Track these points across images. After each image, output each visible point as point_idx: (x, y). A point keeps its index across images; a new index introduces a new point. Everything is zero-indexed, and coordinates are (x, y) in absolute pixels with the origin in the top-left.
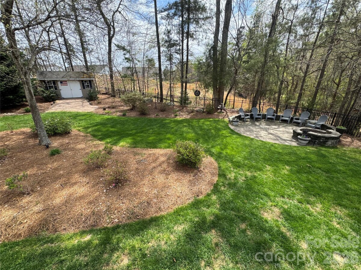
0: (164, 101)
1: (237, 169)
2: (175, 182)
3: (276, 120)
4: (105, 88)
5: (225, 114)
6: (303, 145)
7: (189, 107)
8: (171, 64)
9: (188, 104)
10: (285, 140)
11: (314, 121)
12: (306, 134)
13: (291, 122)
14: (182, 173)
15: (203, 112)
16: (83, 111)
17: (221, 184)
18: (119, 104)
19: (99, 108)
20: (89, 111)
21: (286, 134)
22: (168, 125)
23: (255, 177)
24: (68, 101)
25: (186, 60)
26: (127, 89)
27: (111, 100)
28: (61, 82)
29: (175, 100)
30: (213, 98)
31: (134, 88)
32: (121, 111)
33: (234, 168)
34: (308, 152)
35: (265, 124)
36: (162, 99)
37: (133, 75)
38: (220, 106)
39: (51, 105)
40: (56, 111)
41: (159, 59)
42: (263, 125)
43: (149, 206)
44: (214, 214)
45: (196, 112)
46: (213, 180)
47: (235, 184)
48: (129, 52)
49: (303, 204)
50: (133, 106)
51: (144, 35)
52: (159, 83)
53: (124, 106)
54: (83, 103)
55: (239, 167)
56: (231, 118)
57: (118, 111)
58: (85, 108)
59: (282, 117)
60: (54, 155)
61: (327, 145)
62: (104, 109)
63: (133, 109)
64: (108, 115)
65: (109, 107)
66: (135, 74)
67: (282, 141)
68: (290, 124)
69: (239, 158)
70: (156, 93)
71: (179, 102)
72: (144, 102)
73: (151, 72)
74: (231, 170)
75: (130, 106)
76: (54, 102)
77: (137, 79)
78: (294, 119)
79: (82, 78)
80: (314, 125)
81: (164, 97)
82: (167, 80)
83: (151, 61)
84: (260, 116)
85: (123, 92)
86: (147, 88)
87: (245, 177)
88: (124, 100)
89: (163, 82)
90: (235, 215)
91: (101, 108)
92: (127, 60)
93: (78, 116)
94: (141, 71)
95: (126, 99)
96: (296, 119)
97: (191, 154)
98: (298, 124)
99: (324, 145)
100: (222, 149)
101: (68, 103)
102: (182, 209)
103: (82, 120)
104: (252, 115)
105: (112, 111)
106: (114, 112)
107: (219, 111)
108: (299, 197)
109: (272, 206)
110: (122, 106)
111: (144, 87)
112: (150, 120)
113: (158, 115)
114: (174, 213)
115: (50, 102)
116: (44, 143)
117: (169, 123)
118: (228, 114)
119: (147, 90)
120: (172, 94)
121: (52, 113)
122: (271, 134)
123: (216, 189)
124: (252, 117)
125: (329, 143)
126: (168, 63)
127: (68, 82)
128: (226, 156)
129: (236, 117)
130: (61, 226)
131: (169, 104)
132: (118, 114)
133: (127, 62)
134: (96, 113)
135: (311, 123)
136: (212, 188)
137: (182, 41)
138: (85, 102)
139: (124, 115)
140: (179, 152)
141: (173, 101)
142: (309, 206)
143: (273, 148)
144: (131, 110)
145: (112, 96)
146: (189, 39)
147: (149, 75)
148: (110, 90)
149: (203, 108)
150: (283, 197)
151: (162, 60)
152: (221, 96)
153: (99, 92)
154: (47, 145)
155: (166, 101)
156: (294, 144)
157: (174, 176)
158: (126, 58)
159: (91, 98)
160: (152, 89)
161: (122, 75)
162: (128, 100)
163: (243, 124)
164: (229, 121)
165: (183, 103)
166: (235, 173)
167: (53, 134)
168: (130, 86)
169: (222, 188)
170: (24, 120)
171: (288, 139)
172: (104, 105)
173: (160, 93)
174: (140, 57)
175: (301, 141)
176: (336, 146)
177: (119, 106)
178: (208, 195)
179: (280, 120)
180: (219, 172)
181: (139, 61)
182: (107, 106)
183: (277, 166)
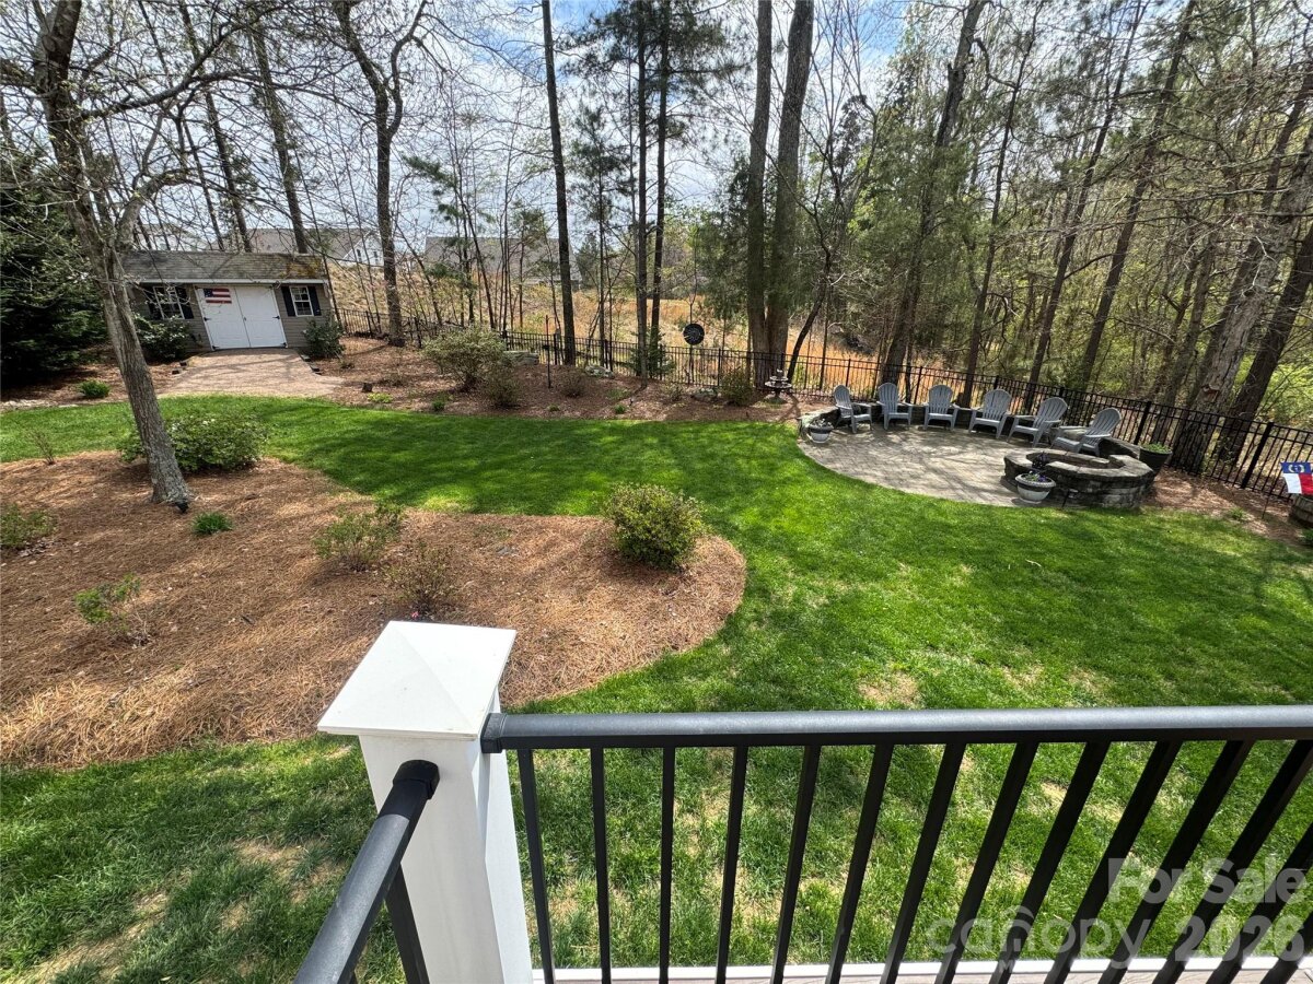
0: (580, 361)
1: (804, 574)
2: (606, 611)
3: (956, 425)
4: (368, 314)
5: (789, 405)
6: (1031, 505)
7: (665, 383)
8: (602, 231)
9: (661, 372)
10: (976, 490)
11: (1078, 430)
12: (1042, 468)
13: (1008, 431)
14: (630, 585)
15: (715, 400)
16: (292, 395)
17: (749, 615)
18: (420, 371)
19: (347, 385)
20: (310, 396)
21: (984, 472)
22: (591, 443)
23: (858, 596)
24: (234, 360)
25: (655, 218)
26: (445, 319)
27: (387, 356)
28: (208, 292)
29: (618, 357)
30: (749, 353)
31: (472, 316)
32: (428, 396)
33: (796, 572)
34: (1042, 525)
35: (919, 439)
36: (571, 355)
37: (467, 269)
38: (773, 378)
39: (174, 373)
40: (196, 395)
41: (559, 212)
42: (915, 441)
43: (522, 673)
44: (718, 693)
45: (689, 400)
46: (727, 605)
47: (792, 617)
48: (453, 184)
49: (988, 665)
50: (468, 376)
51: (506, 125)
52: (560, 298)
53: (436, 379)
54: (288, 367)
55: (813, 568)
56: (806, 420)
57: (415, 396)
58: (298, 385)
59: (980, 415)
60: (209, 533)
61: (1106, 506)
62: (367, 388)
63: (468, 387)
64: (382, 409)
65: (382, 383)
66: (474, 266)
67: (967, 495)
68: (1002, 439)
69: (818, 544)
70: (552, 332)
71: (631, 366)
72: (508, 363)
73: (534, 256)
74: (786, 578)
75: (459, 378)
76: (184, 365)
77: (482, 280)
78: (1016, 421)
79: (281, 277)
80: (1075, 443)
81: (579, 348)
82: (590, 287)
83: (533, 218)
84: (904, 415)
85: (434, 330)
86: (517, 314)
87: (828, 597)
88: (435, 358)
89: (574, 296)
90: (782, 696)
91: (353, 384)
92: (445, 214)
93: (275, 412)
94: (498, 252)
95: (445, 354)
96: (1023, 422)
97: (658, 526)
98: (1027, 440)
99: (1096, 506)
100: (764, 516)
101: (232, 367)
102: (623, 683)
103: (290, 424)
104: (877, 411)
105: (394, 395)
106: (400, 399)
107: (769, 396)
108: (981, 647)
109: (895, 671)
110: (429, 377)
111: (509, 312)
112: (530, 427)
113: (556, 409)
114: (599, 690)
115: (168, 361)
116: (172, 495)
117: (597, 436)
118: (800, 406)
119: (517, 321)
120: (607, 338)
121: (181, 401)
122: (935, 471)
123: (731, 628)
124: (877, 416)
125: (1114, 497)
126: (593, 226)
127: (232, 293)
128: (776, 538)
129: (824, 416)
130: (260, 724)
131: (597, 371)
132: (417, 405)
133: (447, 218)
134: (340, 403)
135: (1068, 436)
136: (722, 625)
137: (643, 150)
138: (297, 365)
139: (438, 409)
140: (621, 520)
141: (612, 362)
142: (1006, 670)
143: (931, 515)
144: (462, 391)
145: (391, 344)
146: (667, 145)
147: (525, 269)
148: (386, 322)
149: (714, 388)
150: (933, 647)
151: (570, 219)
152: (778, 345)
153: (343, 329)
154: (181, 501)
155: (586, 364)
156: (1004, 502)
157: (607, 591)
158: (442, 208)
159: (318, 349)
160: (538, 318)
161: (429, 266)
162: (452, 358)
163: (845, 440)
164: (801, 429)
165: (644, 368)
166: (797, 584)
167: (195, 468)
168: (459, 307)
169: (753, 627)
170: (82, 426)
171: (986, 486)
172: (365, 376)
173: (563, 334)
174: (492, 202)
175: (1026, 492)
176: (1137, 509)
177: (420, 378)
178: (708, 645)
179: (972, 425)
180: (747, 582)
181: (489, 219)
182: (376, 377)
183: (932, 566)
